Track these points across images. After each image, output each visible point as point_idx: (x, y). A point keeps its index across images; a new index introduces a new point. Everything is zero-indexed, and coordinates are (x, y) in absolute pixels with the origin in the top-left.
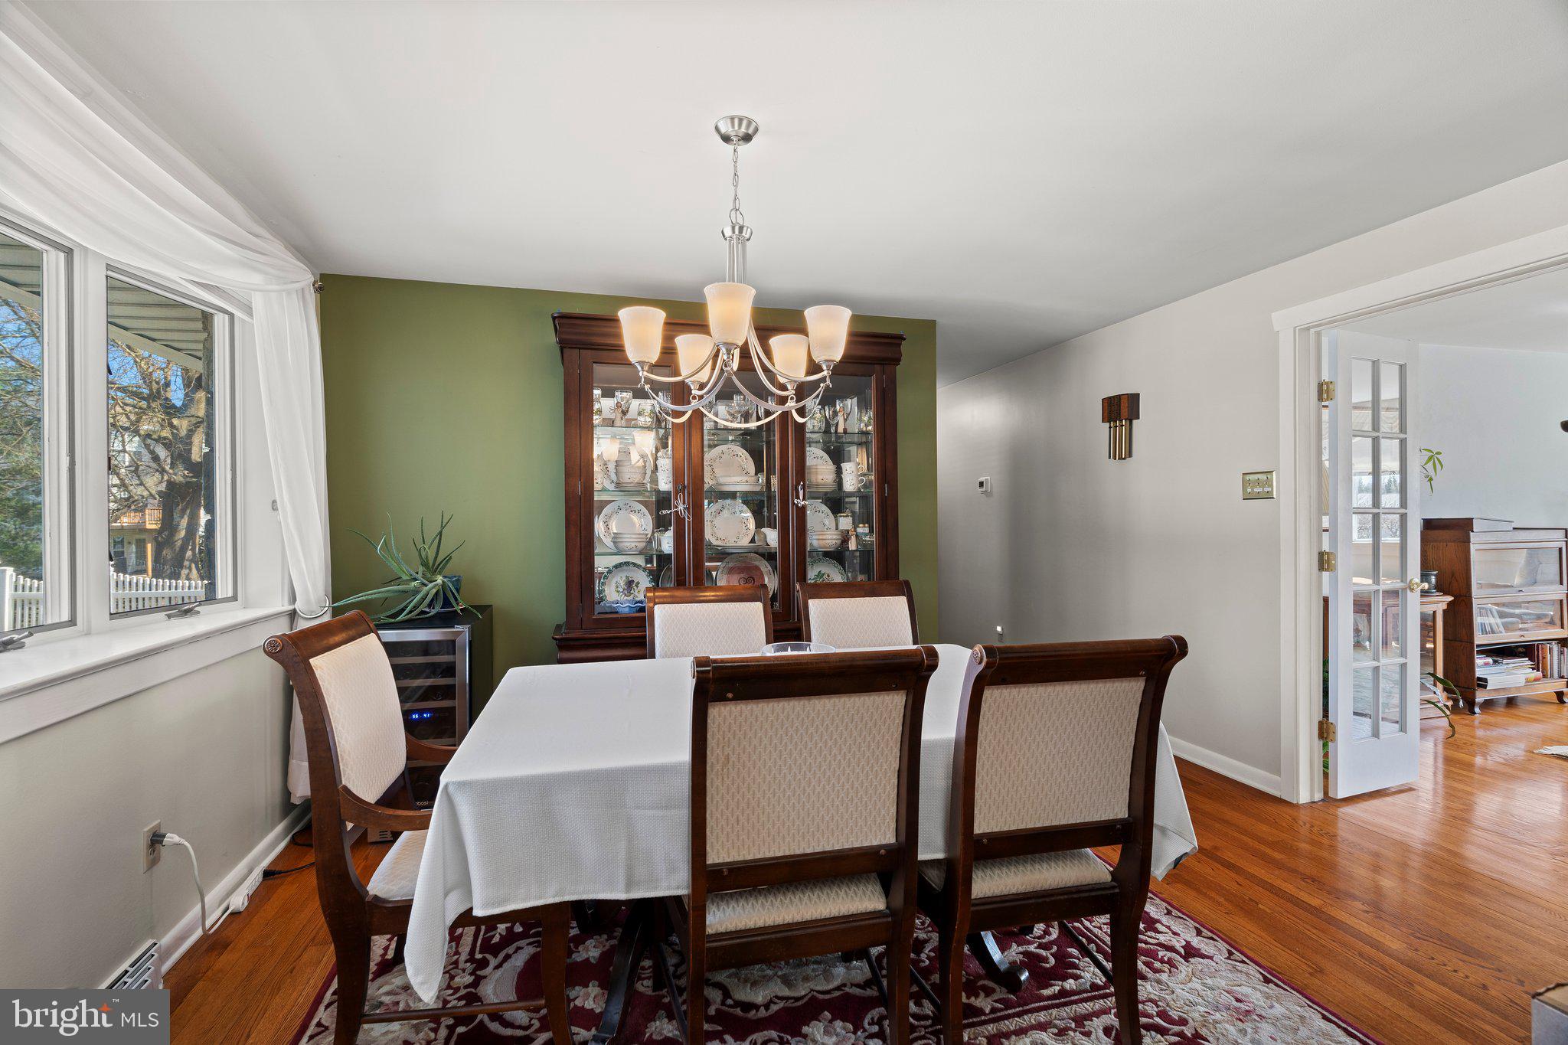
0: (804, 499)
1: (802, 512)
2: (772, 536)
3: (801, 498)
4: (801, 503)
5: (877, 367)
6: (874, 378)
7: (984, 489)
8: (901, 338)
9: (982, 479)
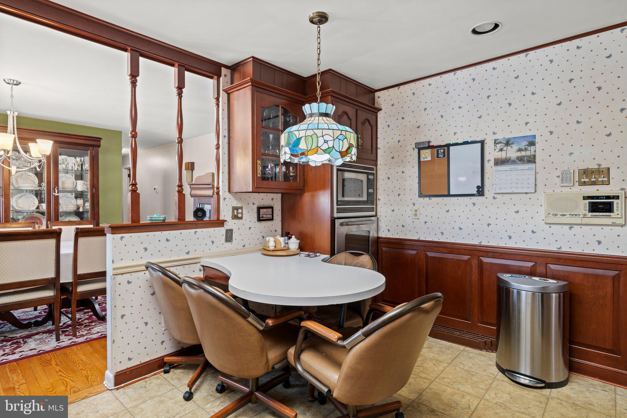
0: (58, 193)
1: (57, 198)
2: (44, 206)
3: (56, 193)
4: (56, 194)
5: (91, 148)
6: (89, 151)
7: (156, 191)
8: (100, 139)
9: (155, 187)
